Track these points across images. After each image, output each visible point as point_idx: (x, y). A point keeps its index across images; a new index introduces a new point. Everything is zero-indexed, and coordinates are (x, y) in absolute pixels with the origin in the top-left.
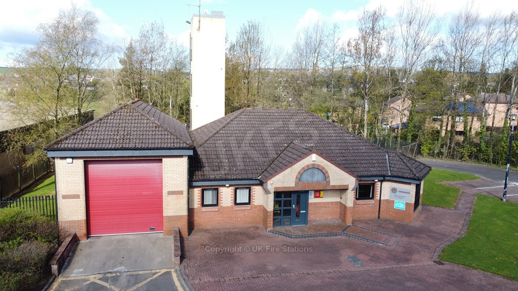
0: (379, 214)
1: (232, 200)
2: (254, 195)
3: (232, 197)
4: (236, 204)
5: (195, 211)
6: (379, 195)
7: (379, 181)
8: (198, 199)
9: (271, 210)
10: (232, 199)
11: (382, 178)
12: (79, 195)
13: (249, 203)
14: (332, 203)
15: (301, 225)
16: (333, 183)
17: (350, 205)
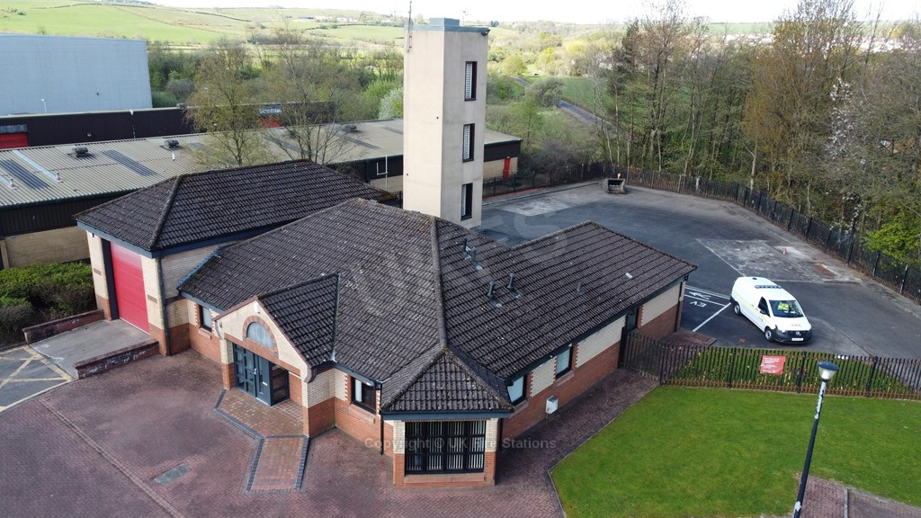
5: (195, 329)
8: (196, 315)
12: (102, 271)
15: (263, 402)
16: (281, 357)
17: (305, 404)
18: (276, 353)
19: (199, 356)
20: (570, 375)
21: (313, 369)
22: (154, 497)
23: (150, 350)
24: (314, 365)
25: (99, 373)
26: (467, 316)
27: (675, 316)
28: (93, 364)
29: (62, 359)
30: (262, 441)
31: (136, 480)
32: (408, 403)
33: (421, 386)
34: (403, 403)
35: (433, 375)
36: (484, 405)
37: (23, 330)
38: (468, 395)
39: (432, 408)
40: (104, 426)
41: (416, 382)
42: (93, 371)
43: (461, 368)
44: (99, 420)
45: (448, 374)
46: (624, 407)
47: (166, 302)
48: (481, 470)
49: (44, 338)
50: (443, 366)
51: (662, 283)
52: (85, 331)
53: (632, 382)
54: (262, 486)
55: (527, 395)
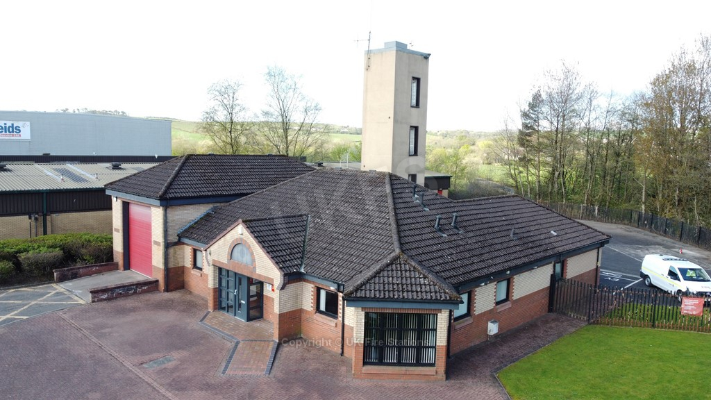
5: (189, 271)
8: (190, 258)
12: (120, 230)
15: (241, 320)
16: (259, 271)
17: (277, 310)
18: (255, 268)
19: (191, 293)
20: (508, 305)
21: (285, 275)
22: (141, 376)
23: (152, 286)
24: (286, 272)
25: (109, 299)
26: (418, 238)
27: (594, 279)
28: (104, 291)
29: (80, 291)
30: (238, 343)
31: (128, 364)
32: (368, 292)
33: (379, 280)
34: (363, 292)
35: (390, 273)
36: (436, 296)
37: (54, 271)
38: (421, 288)
39: (389, 296)
40: (107, 330)
41: (375, 277)
42: (103, 297)
43: (414, 268)
44: (103, 327)
45: (403, 272)
46: (559, 337)
47: (168, 246)
48: (433, 365)
49: (69, 279)
50: (398, 266)
51: (582, 243)
52: (101, 276)
53: (563, 322)
54: (235, 371)
55: (472, 312)
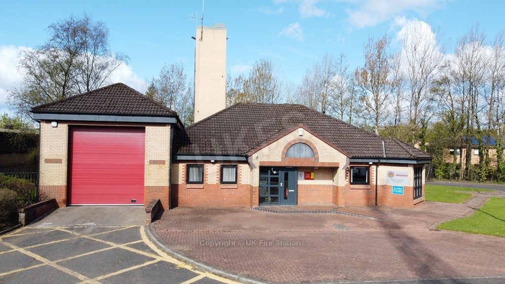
0: (376, 201)
1: (217, 178)
2: (240, 174)
3: (217, 175)
4: (222, 182)
5: (180, 187)
6: (375, 180)
7: (374, 164)
8: (183, 175)
9: (256, 186)
10: (218, 176)
11: (377, 161)
12: (61, 160)
13: (236, 183)
14: (324, 186)
15: (289, 205)
16: (322, 160)
47: (171, 163)
